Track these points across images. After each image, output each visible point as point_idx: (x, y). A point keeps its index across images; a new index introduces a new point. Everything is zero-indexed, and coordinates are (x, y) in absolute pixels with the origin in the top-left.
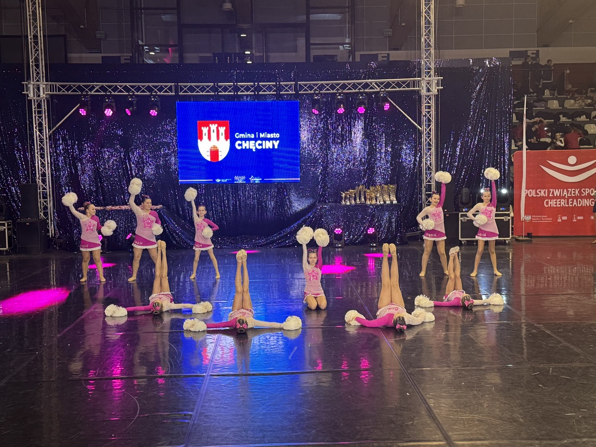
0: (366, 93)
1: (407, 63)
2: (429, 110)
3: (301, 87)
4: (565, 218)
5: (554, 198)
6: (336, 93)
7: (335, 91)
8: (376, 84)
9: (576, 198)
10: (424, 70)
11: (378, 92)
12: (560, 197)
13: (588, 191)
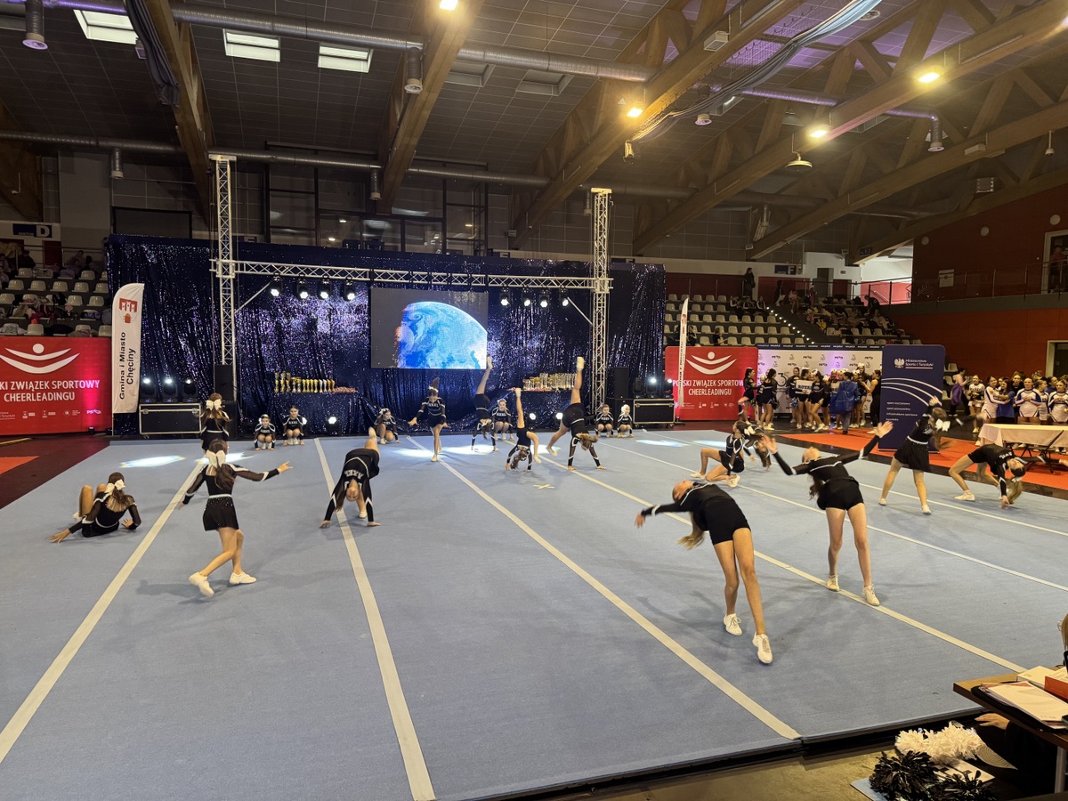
0: (547, 288)
1: (580, 264)
2: (600, 308)
3: (490, 279)
4: (705, 405)
5: (696, 387)
6: (522, 288)
7: (521, 286)
8: (555, 281)
9: (714, 388)
10: (596, 272)
11: (557, 289)
12: (701, 387)
13: (723, 382)
